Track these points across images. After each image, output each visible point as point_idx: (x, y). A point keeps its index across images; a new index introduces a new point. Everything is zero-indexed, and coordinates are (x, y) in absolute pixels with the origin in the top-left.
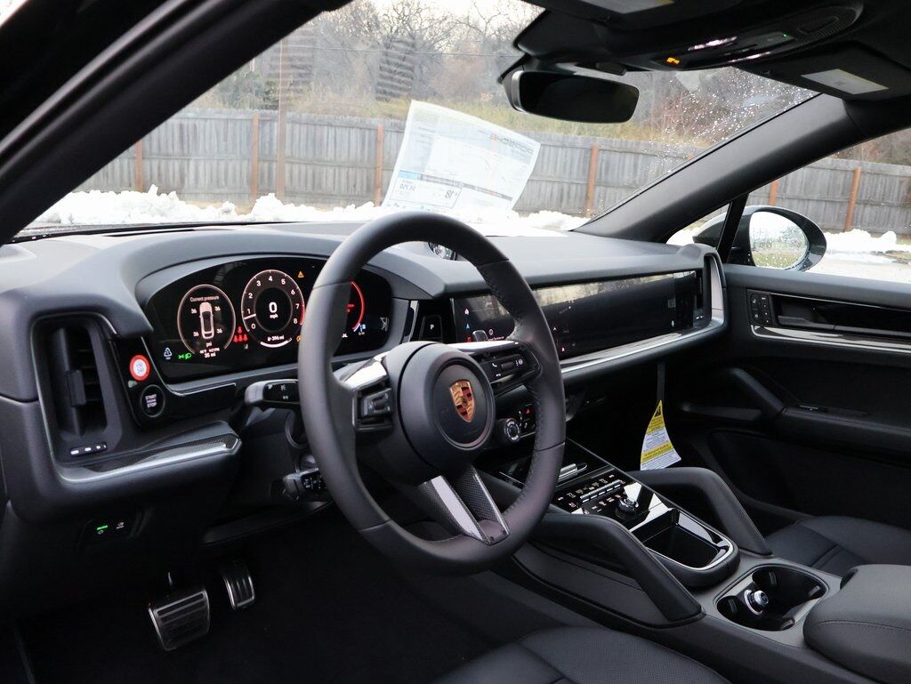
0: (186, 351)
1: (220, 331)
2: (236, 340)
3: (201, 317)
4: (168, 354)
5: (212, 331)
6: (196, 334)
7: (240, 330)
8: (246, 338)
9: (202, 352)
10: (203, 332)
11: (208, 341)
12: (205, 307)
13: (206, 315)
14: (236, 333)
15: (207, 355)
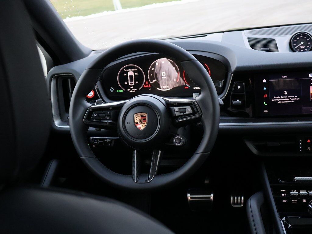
0: (121, 89)
1: (137, 83)
2: (145, 86)
3: (129, 77)
4: (112, 90)
5: (134, 82)
6: (126, 83)
7: (147, 83)
8: (150, 86)
9: (128, 90)
10: (129, 83)
11: (132, 86)
12: (131, 73)
13: (131, 76)
14: (145, 84)
15: (131, 91)
